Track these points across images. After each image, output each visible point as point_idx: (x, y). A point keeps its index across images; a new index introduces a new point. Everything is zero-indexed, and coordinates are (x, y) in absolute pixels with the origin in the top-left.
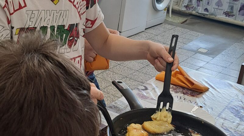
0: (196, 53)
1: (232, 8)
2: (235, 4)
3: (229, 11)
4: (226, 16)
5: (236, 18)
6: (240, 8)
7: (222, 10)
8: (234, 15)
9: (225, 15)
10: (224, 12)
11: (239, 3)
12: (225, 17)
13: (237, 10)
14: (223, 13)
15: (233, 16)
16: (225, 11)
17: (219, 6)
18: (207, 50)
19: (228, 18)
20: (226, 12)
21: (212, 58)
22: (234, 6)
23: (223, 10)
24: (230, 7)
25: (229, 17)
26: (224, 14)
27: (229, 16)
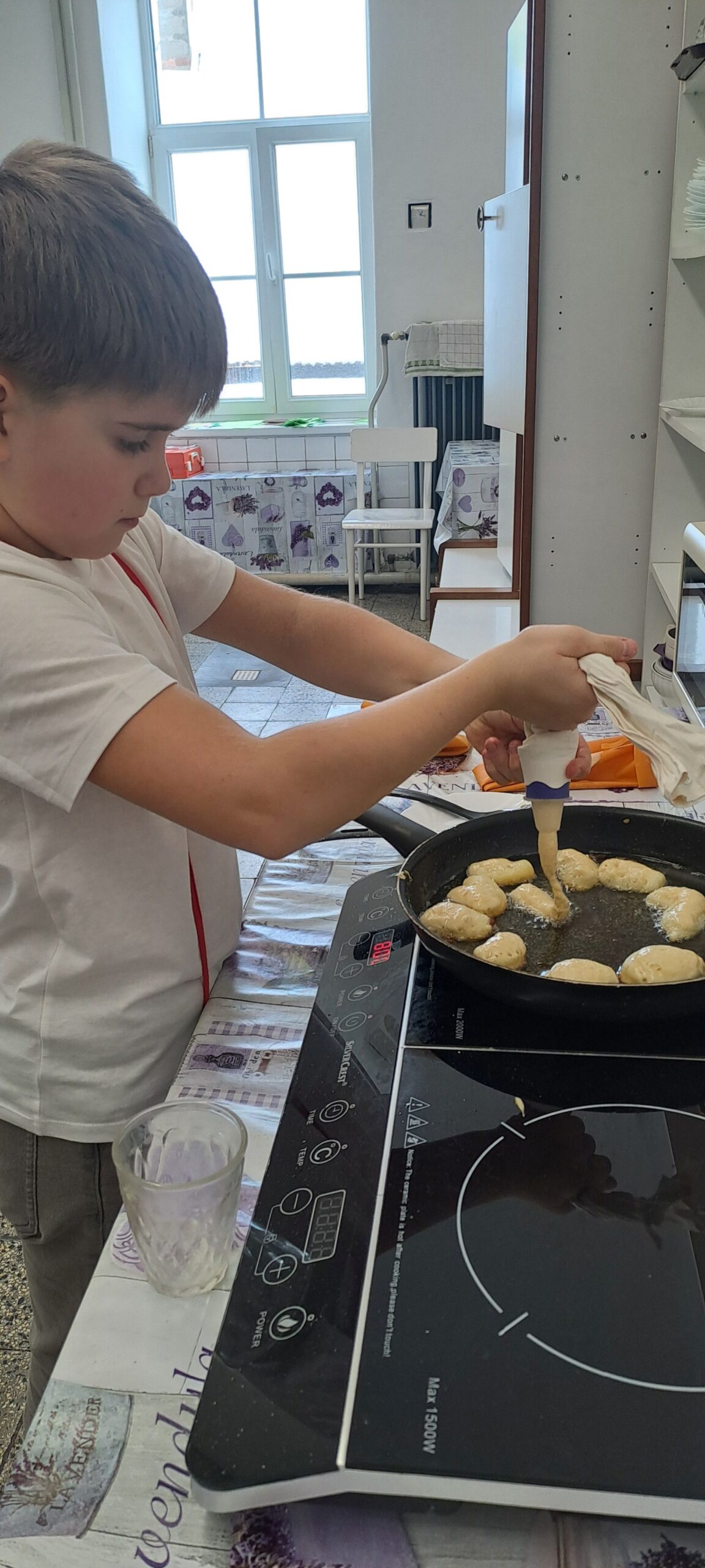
0: (234, 688)
1: (271, 541)
2: (277, 529)
3: (264, 551)
4: (263, 568)
5: (288, 566)
6: (292, 536)
7: (246, 553)
8: (282, 560)
9: (259, 567)
10: (253, 559)
11: (285, 523)
12: (260, 572)
13: (287, 545)
14: (251, 562)
15: (280, 565)
16: (255, 555)
17: (233, 545)
18: (258, 672)
19: (269, 572)
20: (258, 557)
21: (281, 690)
22: (275, 534)
23: (249, 554)
24: (266, 542)
25: (270, 570)
26: (255, 563)
27: (269, 566)
